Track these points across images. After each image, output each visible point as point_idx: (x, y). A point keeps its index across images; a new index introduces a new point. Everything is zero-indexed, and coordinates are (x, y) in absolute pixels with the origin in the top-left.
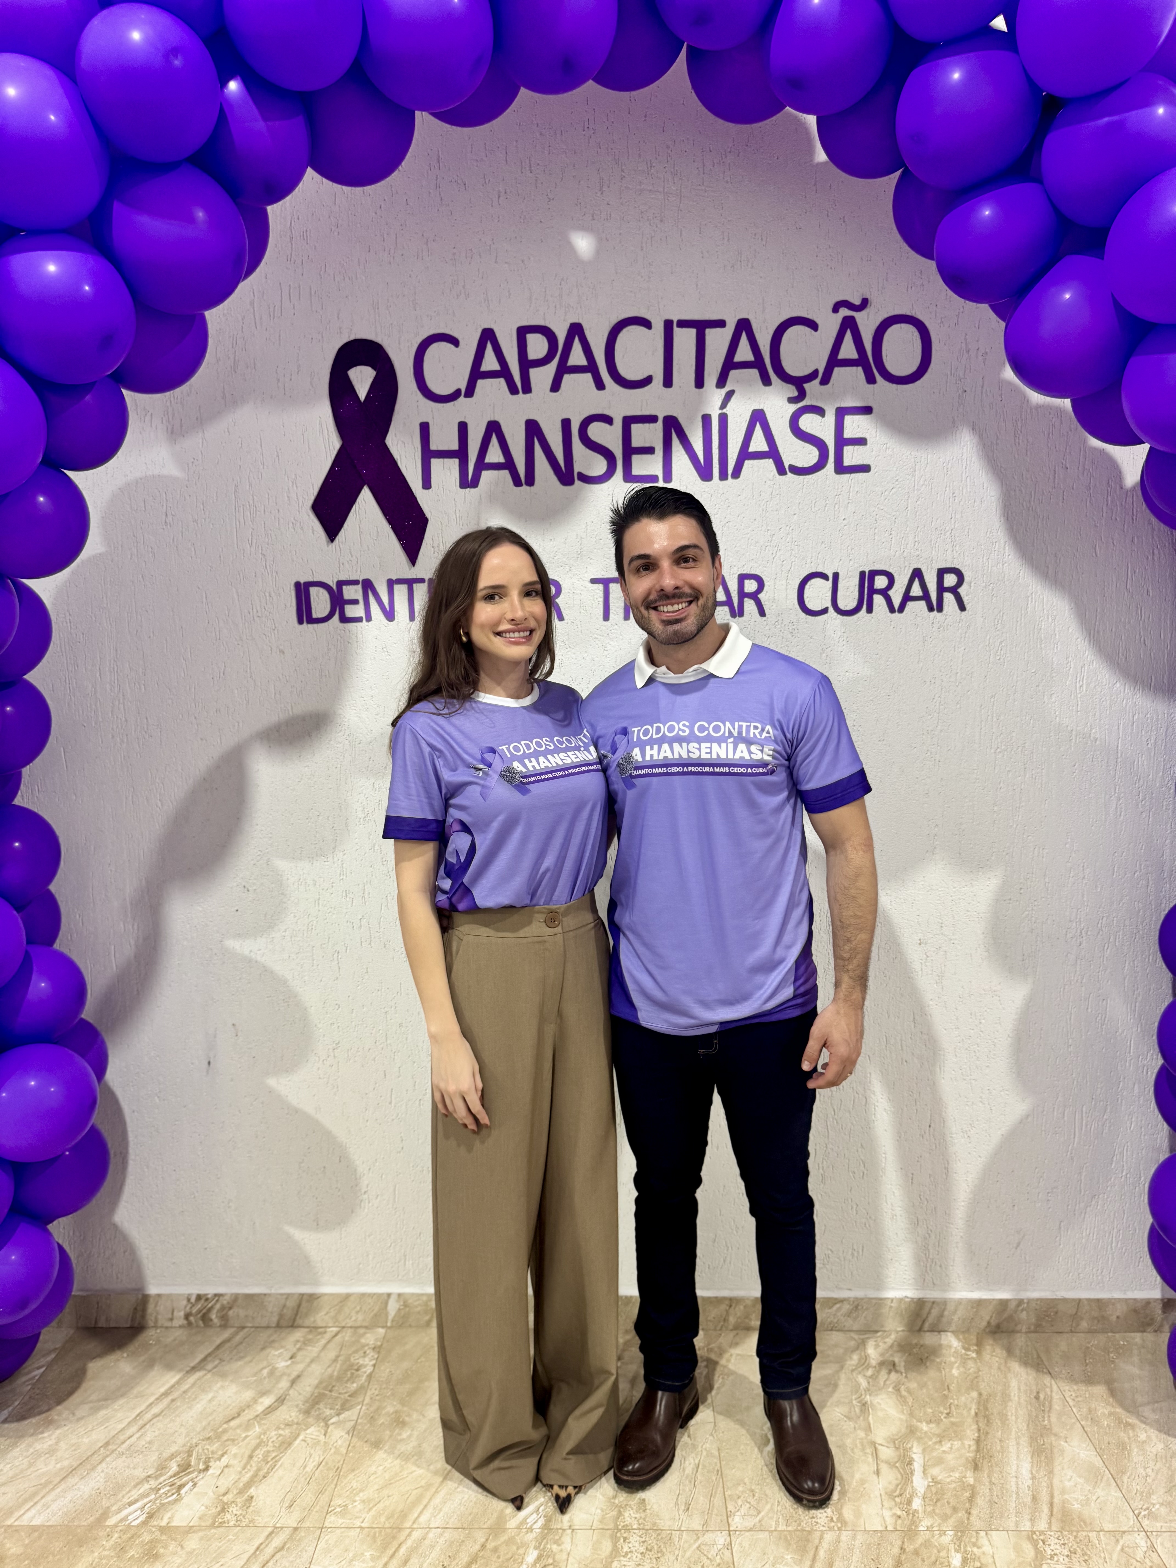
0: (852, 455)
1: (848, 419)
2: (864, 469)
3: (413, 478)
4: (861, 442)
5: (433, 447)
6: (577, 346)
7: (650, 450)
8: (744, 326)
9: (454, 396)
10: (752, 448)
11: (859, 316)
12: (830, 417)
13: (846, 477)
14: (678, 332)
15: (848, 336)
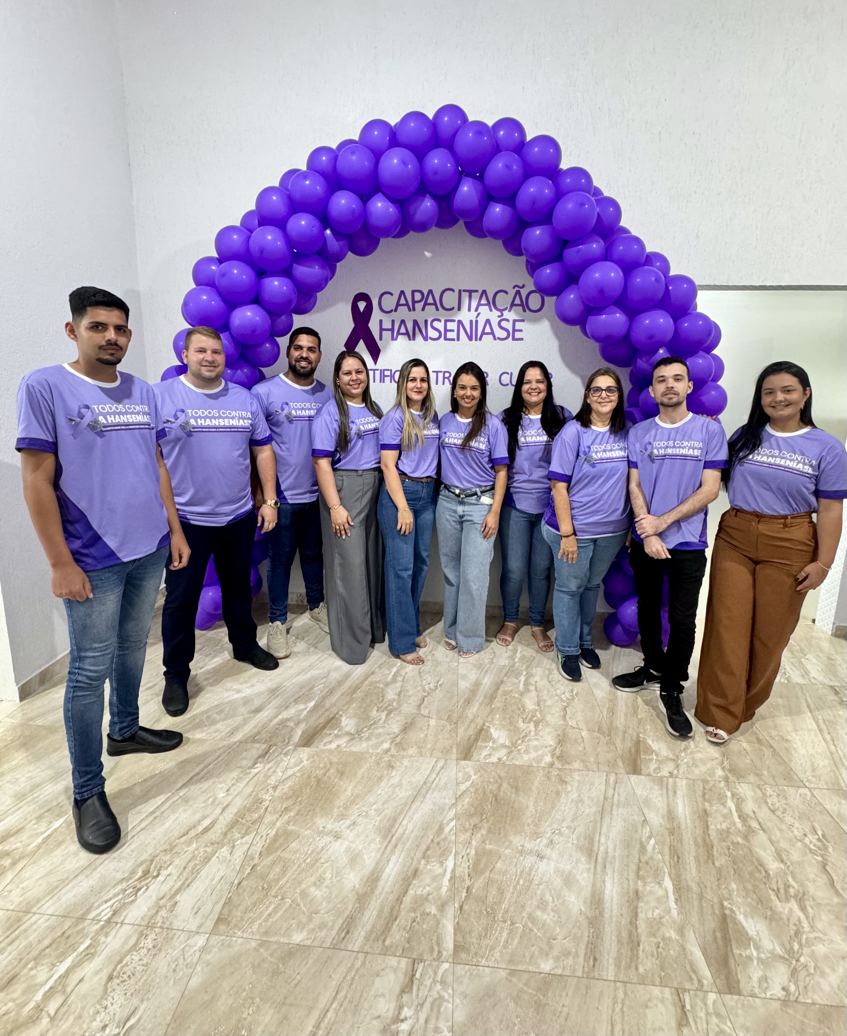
0: (517, 335)
1: (517, 323)
2: (522, 339)
3: (377, 337)
4: (521, 331)
5: (383, 327)
6: (430, 297)
7: (453, 331)
8: (484, 292)
9: (391, 311)
10: (486, 331)
11: (522, 290)
12: (511, 322)
13: (515, 342)
14: (463, 293)
15: (518, 297)
